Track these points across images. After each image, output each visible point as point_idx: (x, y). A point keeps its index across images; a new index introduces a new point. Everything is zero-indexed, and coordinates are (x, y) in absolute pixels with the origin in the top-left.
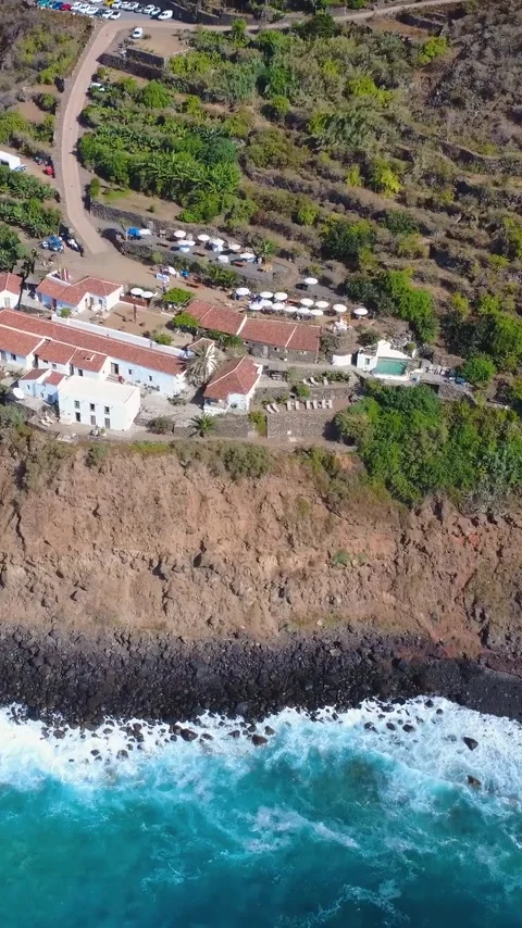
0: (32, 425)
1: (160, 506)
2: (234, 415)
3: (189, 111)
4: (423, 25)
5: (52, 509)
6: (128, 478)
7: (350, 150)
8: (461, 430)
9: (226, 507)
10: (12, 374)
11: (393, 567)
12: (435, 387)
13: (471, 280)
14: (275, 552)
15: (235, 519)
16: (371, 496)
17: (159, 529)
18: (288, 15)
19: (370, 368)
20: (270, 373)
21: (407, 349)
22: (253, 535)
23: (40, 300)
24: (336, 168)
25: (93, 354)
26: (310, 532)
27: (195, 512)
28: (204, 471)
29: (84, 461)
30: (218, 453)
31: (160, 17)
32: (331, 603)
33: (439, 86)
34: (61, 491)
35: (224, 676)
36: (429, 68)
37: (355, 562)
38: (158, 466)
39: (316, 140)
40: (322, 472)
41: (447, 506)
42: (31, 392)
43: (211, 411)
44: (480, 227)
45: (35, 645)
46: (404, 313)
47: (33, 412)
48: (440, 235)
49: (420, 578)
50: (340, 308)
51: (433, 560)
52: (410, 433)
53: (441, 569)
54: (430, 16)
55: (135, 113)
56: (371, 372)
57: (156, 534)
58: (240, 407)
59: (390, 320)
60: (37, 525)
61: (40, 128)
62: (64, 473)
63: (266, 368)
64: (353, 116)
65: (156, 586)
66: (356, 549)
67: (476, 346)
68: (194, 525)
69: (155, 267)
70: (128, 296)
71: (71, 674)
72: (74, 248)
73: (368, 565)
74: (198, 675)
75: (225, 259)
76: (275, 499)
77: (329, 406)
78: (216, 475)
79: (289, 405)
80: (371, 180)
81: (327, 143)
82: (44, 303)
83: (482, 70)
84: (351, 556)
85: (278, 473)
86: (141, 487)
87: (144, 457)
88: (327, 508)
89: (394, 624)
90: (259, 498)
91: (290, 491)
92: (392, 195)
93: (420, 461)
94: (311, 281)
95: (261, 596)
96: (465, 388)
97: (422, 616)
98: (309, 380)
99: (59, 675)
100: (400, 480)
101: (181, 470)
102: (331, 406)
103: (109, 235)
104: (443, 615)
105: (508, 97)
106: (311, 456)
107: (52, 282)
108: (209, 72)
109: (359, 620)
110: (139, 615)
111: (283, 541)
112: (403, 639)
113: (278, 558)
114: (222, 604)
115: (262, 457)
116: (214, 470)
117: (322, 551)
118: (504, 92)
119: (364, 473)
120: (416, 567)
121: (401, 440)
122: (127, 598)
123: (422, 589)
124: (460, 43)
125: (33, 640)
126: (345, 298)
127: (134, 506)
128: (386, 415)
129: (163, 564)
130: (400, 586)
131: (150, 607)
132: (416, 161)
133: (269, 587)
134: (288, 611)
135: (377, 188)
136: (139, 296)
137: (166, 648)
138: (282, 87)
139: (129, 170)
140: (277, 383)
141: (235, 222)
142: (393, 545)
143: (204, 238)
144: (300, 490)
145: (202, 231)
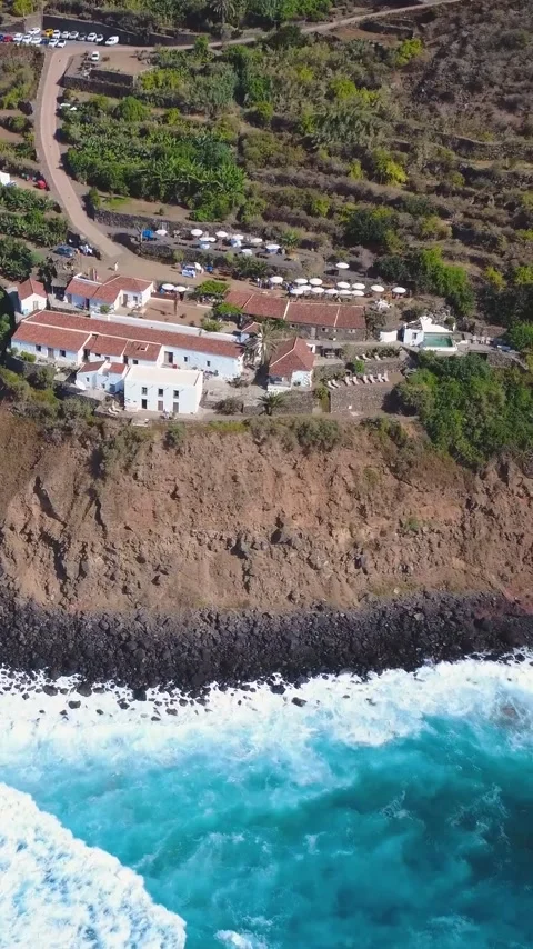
0: (99, 415)
1: (238, 484)
2: (299, 393)
3: (171, 122)
4: (389, 31)
5: (131, 493)
6: (206, 459)
7: (348, 145)
8: (518, 393)
9: (298, 482)
10: (63, 370)
11: (460, 532)
12: (484, 356)
13: (502, 254)
14: (347, 525)
15: (307, 494)
16: (438, 463)
17: (238, 507)
18: (245, 31)
19: (417, 342)
20: (323, 352)
21: (447, 323)
22: (325, 509)
23: (70, 301)
24: (337, 164)
25: (147, 344)
26: (382, 502)
27: (271, 486)
28: (278, 447)
29: (161, 444)
30: (291, 428)
31: (107, 42)
32: (405, 571)
33: (422, 84)
34: (140, 474)
35: (317, 646)
36: (408, 68)
37: (425, 529)
38: (234, 444)
39: (311, 139)
40: (388, 442)
41: (512, 467)
42: (90, 384)
43: (274, 390)
44: (497, 206)
45: (124, 630)
46: (442, 289)
47: (98, 403)
48: (459, 217)
49: (488, 540)
50: (379, 288)
51: (500, 521)
52: (471, 398)
53: (508, 530)
54: (398, 23)
55: (116, 127)
56: (418, 346)
57: (235, 512)
58: (302, 384)
59: (428, 297)
60: (117, 509)
61: (20, 147)
62: (142, 457)
63: (318, 347)
64: (348, 114)
65: (236, 564)
66: (425, 516)
67: (517, 314)
68: (269, 501)
69: (178, 265)
70: (159, 292)
71: (168, 655)
72: (89, 254)
73: (438, 532)
74: (292, 647)
75: (248, 252)
76: (344, 471)
77: (386, 380)
78: (289, 450)
79: (347, 381)
80: (376, 172)
81: (323, 141)
82: (74, 304)
83: (465, 66)
84: (421, 523)
85: (348, 445)
86: (219, 467)
87: (222, 435)
88: (396, 477)
89: (466, 588)
90: (329, 471)
91: (359, 462)
92: (399, 185)
93: (483, 425)
94: (343, 266)
95: (338, 568)
96: (512, 355)
97: (493, 578)
98: (361, 357)
99: (154, 657)
100: (463, 444)
101: (255, 447)
102: (387, 380)
103: (121, 239)
104: (512, 575)
105: (496, 89)
106: (379, 426)
107: (81, 283)
108: (182, 86)
109: (432, 587)
110: (221, 594)
111: (354, 513)
112: (479, 601)
113: (351, 531)
114: (301, 579)
115: (335, 429)
116: (287, 447)
117: (394, 519)
118: (492, 85)
119: (429, 441)
120: (484, 531)
121: (461, 407)
122: (208, 578)
123: (491, 551)
124: (437, 44)
125: (122, 626)
126: (379, 279)
127: (214, 485)
128: (444, 384)
129: (243, 543)
130: (470, 551)
131: (231, 587)
132: (419, 151)
133: (344, 559)
134: (364, 582)
135: (383, 179)
136: (172, 291)
137: (255, 624)
138: (261, 95)
139: (126, 178)
140: (332, 361)
141: (249, 218)
142: (459, 510)
143: (222, 234)
144: (369, 461)
145: (219, 229)
